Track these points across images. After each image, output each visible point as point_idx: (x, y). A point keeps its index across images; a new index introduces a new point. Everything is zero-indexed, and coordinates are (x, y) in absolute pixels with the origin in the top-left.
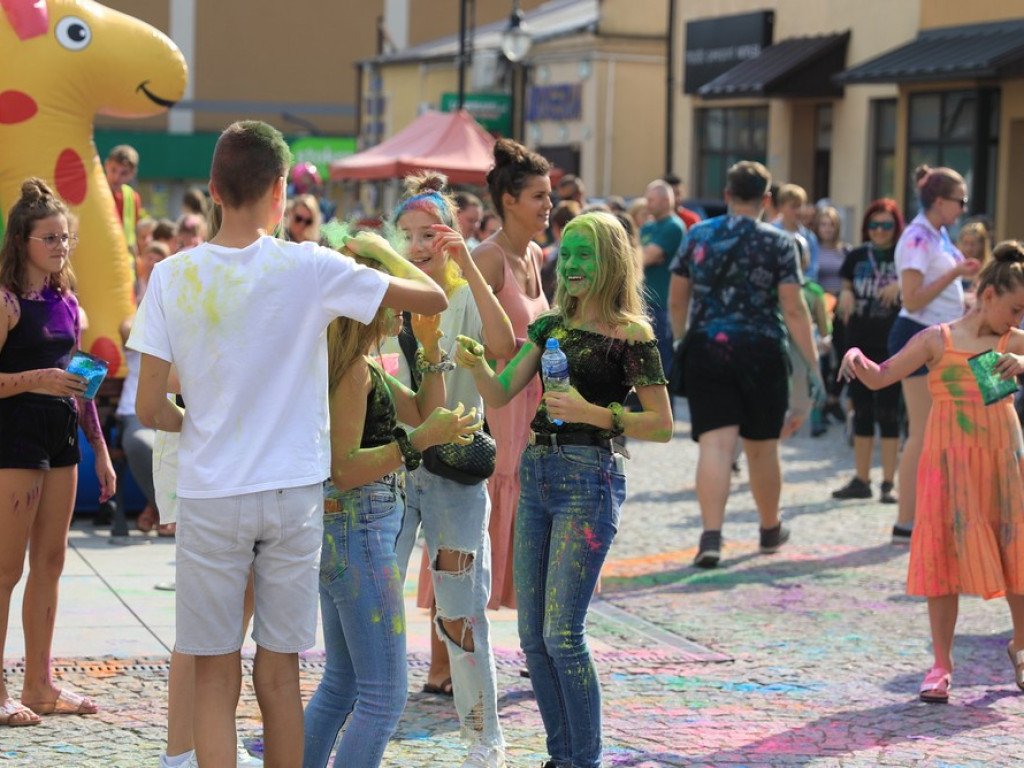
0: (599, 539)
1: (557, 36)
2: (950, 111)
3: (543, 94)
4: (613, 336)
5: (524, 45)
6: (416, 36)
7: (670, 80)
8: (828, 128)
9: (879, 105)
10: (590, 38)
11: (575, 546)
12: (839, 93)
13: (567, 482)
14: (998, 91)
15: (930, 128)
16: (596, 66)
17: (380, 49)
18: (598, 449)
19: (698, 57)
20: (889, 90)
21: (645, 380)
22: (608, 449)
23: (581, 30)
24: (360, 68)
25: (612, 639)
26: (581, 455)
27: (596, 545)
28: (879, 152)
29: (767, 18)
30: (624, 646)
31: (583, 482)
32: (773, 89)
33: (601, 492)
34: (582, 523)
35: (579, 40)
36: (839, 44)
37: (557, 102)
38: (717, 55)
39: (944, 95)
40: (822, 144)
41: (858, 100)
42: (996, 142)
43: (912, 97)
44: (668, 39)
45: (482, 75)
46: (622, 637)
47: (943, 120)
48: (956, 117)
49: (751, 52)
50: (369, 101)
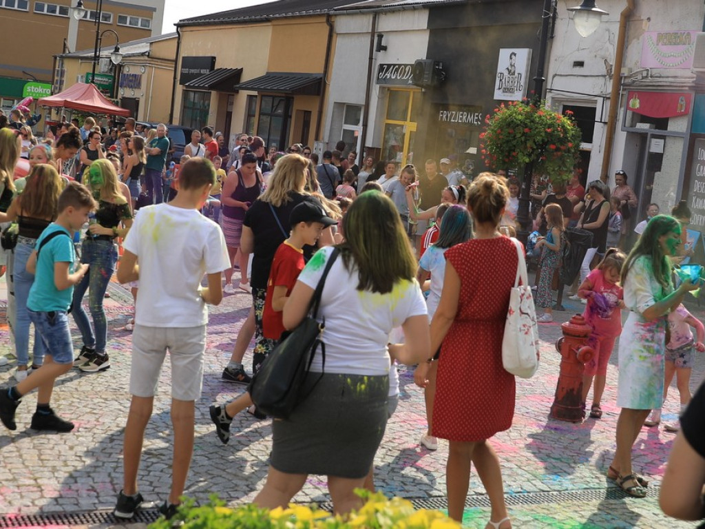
0: (107, 274)
1: (133, 55)
2: (275, 104)
3: (126, 77)
4: (112, 203)
5: (120, 59)
6: (78, 48)
7: (175, 78)
8: (232, 104)
9: (250, 97)
10: (146, 58)
11: (99, 276)
12: (237, 92)
13: (96, 253)
14: (293, 98)
15: (268, 109)
16: (147, 69)
17: (64, 51)
18: (108, 242)
19: (186, 71)
20: (255, 93)
21: (125, 217)
22: (112, 242)
23: (143, 54)
24: (55, 58)
25: (121, 301)
26: (103, 244)
27: (106, 276)
28: (249, 115)
29: (213, 60)
30: (125, 305)
31: (102, 254)
32: (212, 87)
33: (108, 257)
34: (101, 268)
35: (142, 58)
36: (239, 73)
37: (131, 81)
38: (193, 71)
39: (274, 97)
40: (229, 110)
41: (243, 95)
42: (291, 117)
43: (262, 96)
44: (176, 61)
45: (103, 67)
46: (125, 301)
47: (273, 107)
48: (277, 106)
49: (205, 71)
50: (58, 71)
